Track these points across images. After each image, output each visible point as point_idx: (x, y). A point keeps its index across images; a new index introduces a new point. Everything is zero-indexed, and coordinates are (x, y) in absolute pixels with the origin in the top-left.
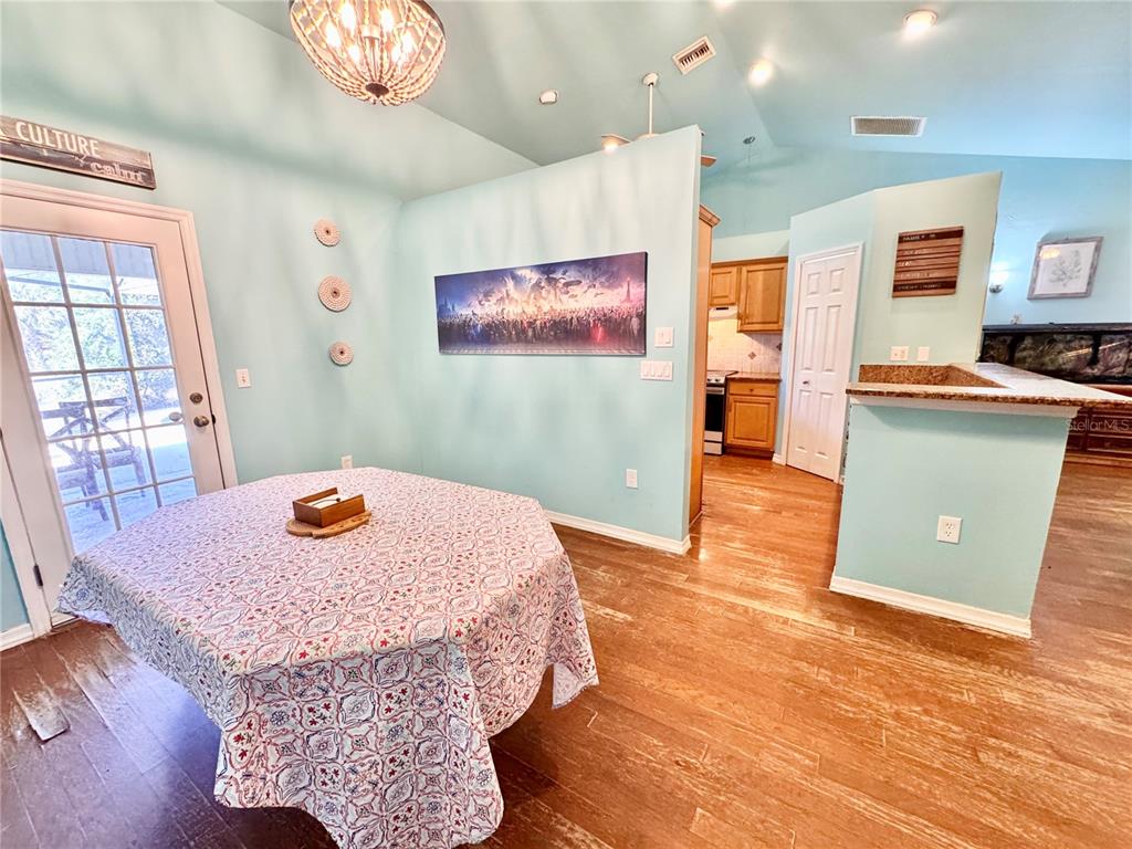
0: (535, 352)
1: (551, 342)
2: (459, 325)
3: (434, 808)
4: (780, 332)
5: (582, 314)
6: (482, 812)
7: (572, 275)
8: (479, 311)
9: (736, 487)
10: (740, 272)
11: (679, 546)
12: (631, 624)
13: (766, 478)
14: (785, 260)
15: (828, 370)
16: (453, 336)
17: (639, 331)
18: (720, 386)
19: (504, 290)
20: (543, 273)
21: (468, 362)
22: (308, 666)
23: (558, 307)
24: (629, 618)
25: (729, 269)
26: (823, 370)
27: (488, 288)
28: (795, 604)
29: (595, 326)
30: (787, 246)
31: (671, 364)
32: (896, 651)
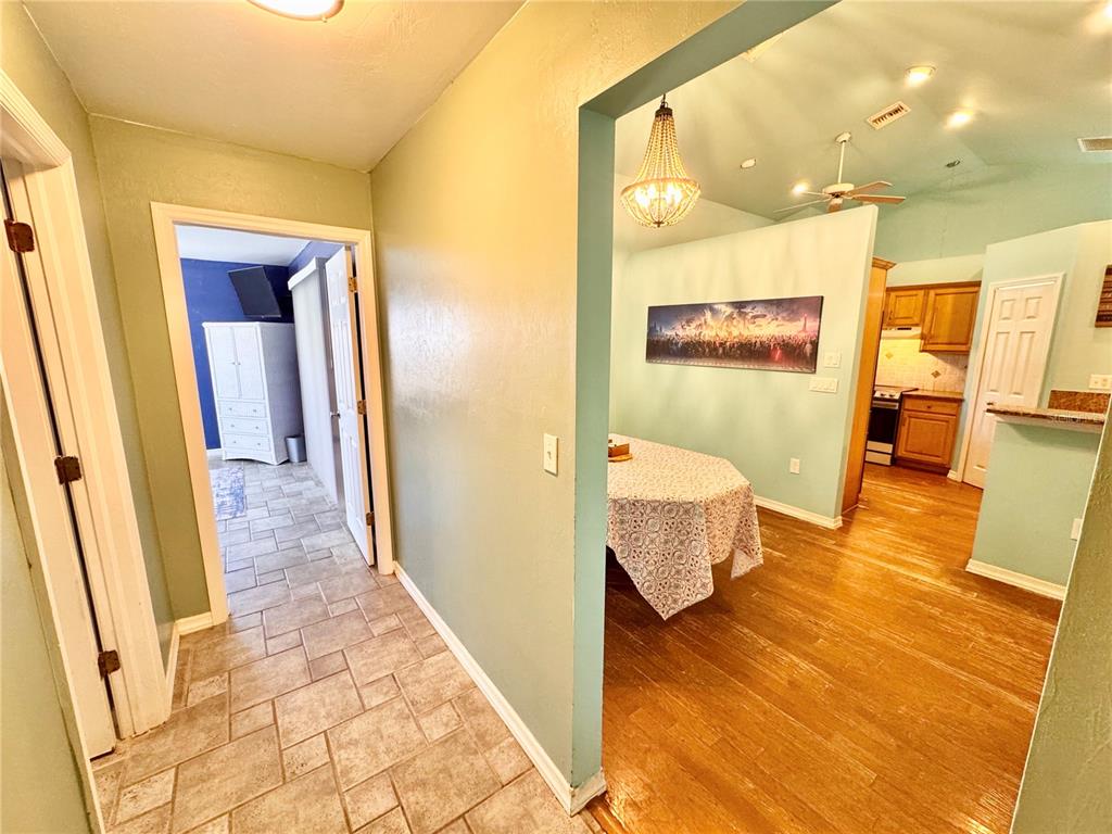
0: (723, 365)
1: (737, 359)
2: (664, 342)
3: (677, 587)
4: (966, 354)
5: (764, 339)
6: (704, 585)
7: (759, 310)
8: (681, 333)
9: (898, 493)
10: (926, 295)
11: (832, 522)
12: (786, 560)
13: (934, 490)
14: (978, 284)
15: (1016, 393)
16: (658, 349)
17: (811, 354)
18: (895, 401)
19: (703, 319)
20: (736, 308)
21: (667, 370)
22: (637, 501)
23: (746, 333)
24: (784, 556)
25: (914, 292)
26: (1010, 393)
27: (689, 317)
28: (929, 572)
29: (775, 348)
30: (981, 273)
31: (836, 380)
32: (1010, 612)
